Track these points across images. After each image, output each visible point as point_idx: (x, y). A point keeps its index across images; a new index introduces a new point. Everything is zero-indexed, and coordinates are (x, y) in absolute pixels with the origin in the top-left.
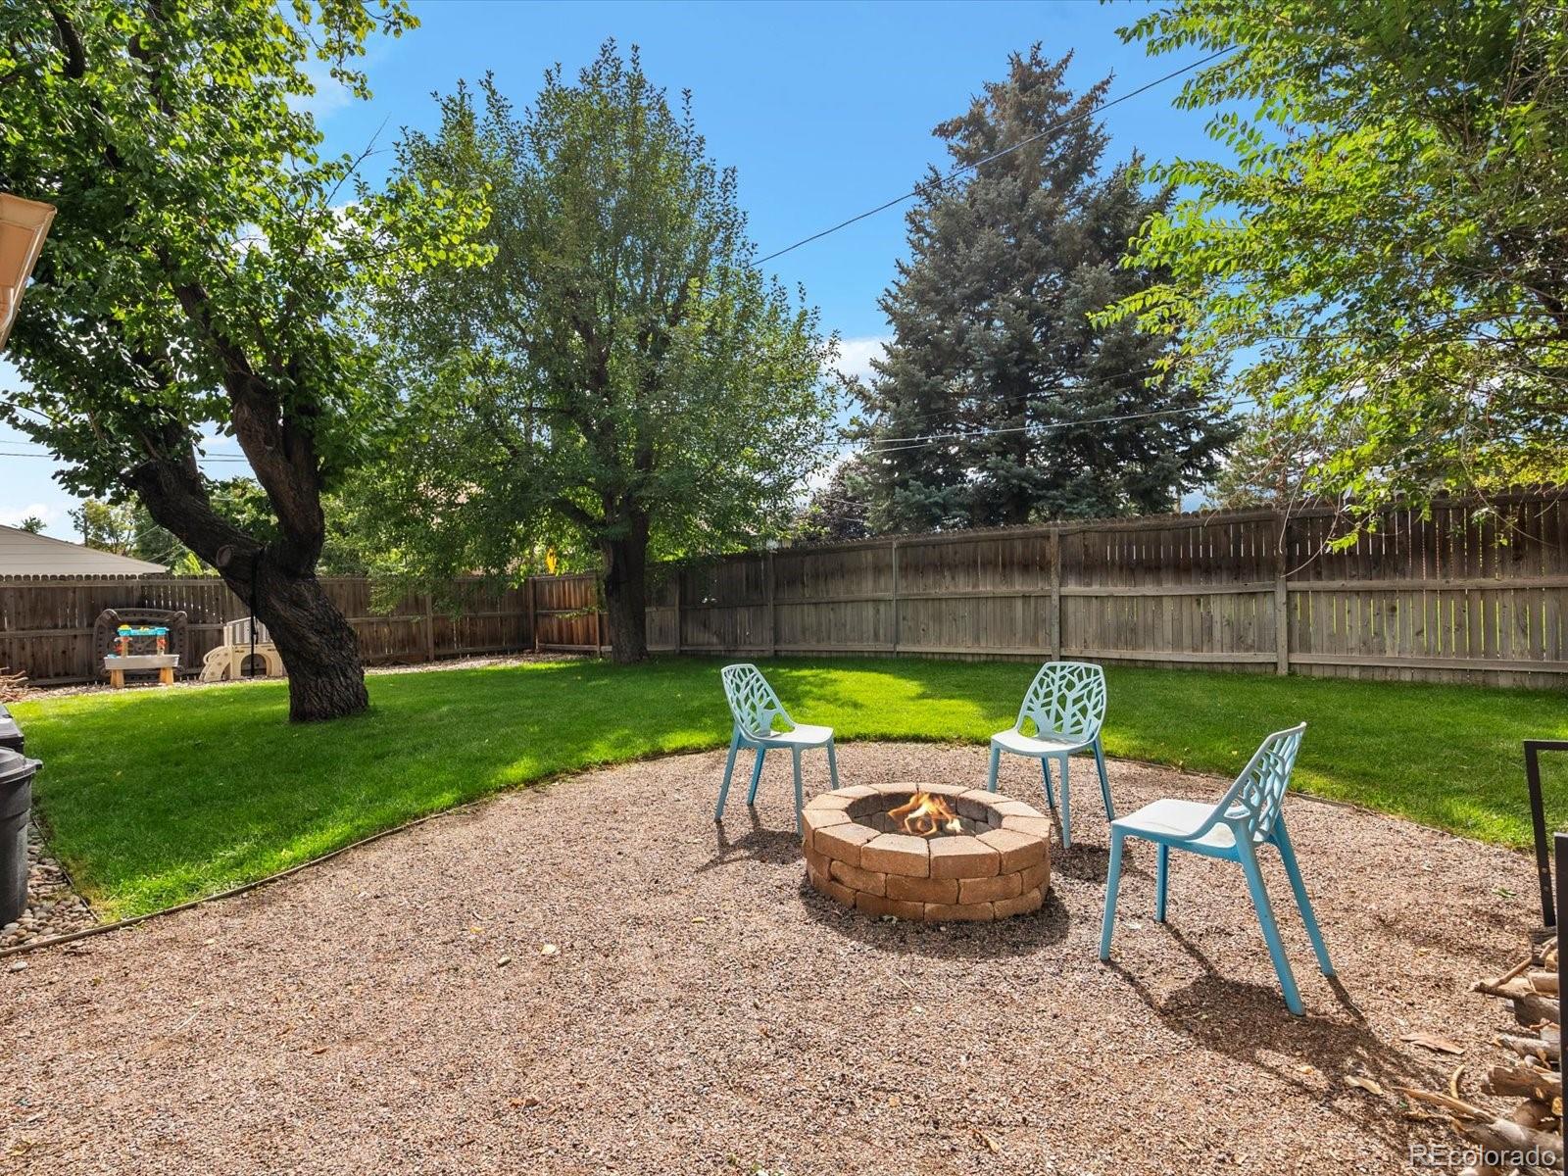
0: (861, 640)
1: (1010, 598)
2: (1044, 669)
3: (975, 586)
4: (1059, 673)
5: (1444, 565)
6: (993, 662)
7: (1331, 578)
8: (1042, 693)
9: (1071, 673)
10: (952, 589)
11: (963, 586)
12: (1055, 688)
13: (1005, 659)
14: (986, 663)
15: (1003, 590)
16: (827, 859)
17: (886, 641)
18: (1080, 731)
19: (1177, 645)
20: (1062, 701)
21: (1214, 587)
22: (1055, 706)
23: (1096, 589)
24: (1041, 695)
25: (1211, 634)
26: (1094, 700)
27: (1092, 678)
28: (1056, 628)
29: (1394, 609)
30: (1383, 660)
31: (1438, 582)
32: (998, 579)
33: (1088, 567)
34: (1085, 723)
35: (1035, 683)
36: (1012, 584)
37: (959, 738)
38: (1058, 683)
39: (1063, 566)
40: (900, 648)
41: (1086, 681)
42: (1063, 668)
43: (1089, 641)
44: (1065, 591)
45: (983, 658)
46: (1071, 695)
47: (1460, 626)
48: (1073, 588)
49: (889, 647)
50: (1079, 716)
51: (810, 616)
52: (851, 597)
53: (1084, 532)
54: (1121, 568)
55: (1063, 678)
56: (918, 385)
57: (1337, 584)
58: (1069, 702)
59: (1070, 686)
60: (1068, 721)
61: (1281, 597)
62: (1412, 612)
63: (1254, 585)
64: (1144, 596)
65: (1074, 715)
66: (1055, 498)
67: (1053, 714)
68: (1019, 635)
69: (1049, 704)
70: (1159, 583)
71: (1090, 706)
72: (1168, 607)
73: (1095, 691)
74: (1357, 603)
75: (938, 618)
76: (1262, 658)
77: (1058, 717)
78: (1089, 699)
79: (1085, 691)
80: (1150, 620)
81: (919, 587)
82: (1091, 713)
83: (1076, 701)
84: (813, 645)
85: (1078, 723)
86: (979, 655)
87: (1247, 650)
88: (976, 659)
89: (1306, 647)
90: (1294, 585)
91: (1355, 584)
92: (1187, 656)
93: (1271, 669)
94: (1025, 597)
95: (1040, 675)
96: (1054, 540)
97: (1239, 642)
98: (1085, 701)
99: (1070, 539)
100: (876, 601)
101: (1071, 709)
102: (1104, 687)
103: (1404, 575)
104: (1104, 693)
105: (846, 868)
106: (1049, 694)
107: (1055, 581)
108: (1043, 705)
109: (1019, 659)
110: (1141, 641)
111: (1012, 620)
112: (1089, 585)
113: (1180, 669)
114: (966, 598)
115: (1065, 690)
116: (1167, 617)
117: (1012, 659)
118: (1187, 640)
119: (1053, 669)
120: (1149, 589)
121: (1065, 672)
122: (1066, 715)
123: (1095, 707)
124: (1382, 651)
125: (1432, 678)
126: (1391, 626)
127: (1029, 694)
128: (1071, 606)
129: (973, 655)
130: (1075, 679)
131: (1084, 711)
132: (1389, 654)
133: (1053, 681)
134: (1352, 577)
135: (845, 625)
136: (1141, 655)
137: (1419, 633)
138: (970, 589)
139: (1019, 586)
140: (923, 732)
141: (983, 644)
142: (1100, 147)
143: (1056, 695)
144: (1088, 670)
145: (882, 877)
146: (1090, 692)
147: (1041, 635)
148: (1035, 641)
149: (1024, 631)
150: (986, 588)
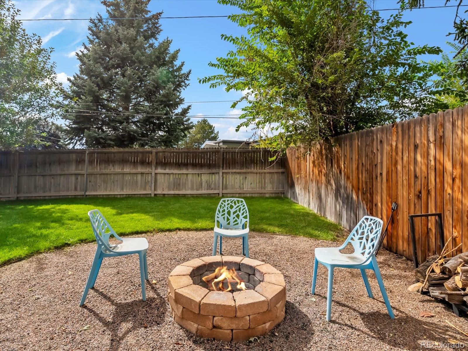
0: (68, 190)
1: (137, 174)
2: (221, 201)
3: (123, 169)
4: (227, 203)
5: (257, 167)
6: (129, 197)
7: (232, 169)
8: (221, 210)
9: (231, 202)
10: (112, 170)
11: (117, 169)
12: (226, 208)
13: (133, 196)
14: (126, 198)
15: (134, 171)
16: (211, 317)
17: (81, 191)
18: (238, 224)
19: (192, 189)
20: (229, 213)
21: (204, 171)
22: (226, 215)
23: (167, 171)
24: (221, 211)
25: (202, 185)
26: (242, 212)
27: (240, 204)
28: (153, 185)
29: (246, 178)
30: (244, 191)
31: (255, 171)
32: (132, 167)
33: (164, 164)
34: (239, 221)
35: (218, 207)
36: (137, 169)
37: (154, 230)
38: (226, 206)
39: (156, 163)
40: (87, 193)
41: (237, 205)
42: (228, 201)
43: (164, 188)
44: (157, 171)
45: (124, 196)
46: (232, 211)
47: (259, 182)
48: (159, 170)
49: (83, 193)
50: (236, 218)
51: (40, 181)
52: (63, 173)
53: (164, 152)
54: (176, 164)
55: (228, 204)
56: (94, 92)
57: (234, 171)
58: (232, 213)
59: (232, 207)
60: (232, 220)
61: (221, 174)
62: (250, 178)
63: (214, 171)
64: (183, 174)
65: (234, 218)
66: (145, 140)
67: (226, 218)
68: (139, 186)
69: (224, 214)
70: (188, 169)
71: (240, 214)
72: (190, 177)
73: (242, 208)
74: (238, 176)
75: (105, 182)
76: (216, 192)
77: (228, 219)
78: (240, 211)
79: (238, 208)
80: (184, 182)
81: (98, 169)
82: (241, 217)
83: (234, 213)
84: (41, 194)
85: (236, 221)
86: (123, 195)
87: (211, 190)
88: (122, 196)
89: (226, 188)
90: (225, 171)
91: (238, 171)
92: (195, 192)
93: (217, 195)
94: (142, 174)
95: (220, 204)
96: (154, 154)
97: (209, 187)
98: (238, 212)
99: (159, 154)
100: (76, 175)
101: (232, 216)
102: (246, 206)
103: (248, 169)
104: (247, 209)
105: (224, 320)
106: (224, 211)
107: (154, 168)
108: (222, 215)
109: (139, 196)
110: (181, 188)
111: (137, 182)
112: (165, 170)
113: (193, 196)
114: (119, 174)
115: (229, 209)
116: (189, 180)
117: (136, 196)
118: (195, 187)
119: (224, 201)
120: (184, 171)
121: (229, 202)
122: (231, 218)
123: (243, 214)
124: (243, 189)
125: (253, 195)
126: (245, 182)
127: (217, 212)
128: (159, 177)
129: (120, 195)
130: (233, 204)
131: (238, 216)
132: (245, 190)
133: (225, 205)
134: (237, 169)
135: (59, 185)
136: (181, 192)
137: (251, 184)
138: (120, 170)
139: (140, 169)
140: (138, 229)
141: (125, 190)
142: (159, 32)
143: (226, 211)
144: (238, 201)
145: (248, 318)
146: (240, 209)
147: (147, 187)
148: (145, 189)
149: (141, 185)
150: (127, 170)
